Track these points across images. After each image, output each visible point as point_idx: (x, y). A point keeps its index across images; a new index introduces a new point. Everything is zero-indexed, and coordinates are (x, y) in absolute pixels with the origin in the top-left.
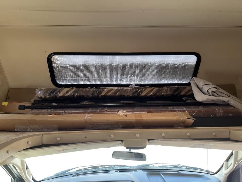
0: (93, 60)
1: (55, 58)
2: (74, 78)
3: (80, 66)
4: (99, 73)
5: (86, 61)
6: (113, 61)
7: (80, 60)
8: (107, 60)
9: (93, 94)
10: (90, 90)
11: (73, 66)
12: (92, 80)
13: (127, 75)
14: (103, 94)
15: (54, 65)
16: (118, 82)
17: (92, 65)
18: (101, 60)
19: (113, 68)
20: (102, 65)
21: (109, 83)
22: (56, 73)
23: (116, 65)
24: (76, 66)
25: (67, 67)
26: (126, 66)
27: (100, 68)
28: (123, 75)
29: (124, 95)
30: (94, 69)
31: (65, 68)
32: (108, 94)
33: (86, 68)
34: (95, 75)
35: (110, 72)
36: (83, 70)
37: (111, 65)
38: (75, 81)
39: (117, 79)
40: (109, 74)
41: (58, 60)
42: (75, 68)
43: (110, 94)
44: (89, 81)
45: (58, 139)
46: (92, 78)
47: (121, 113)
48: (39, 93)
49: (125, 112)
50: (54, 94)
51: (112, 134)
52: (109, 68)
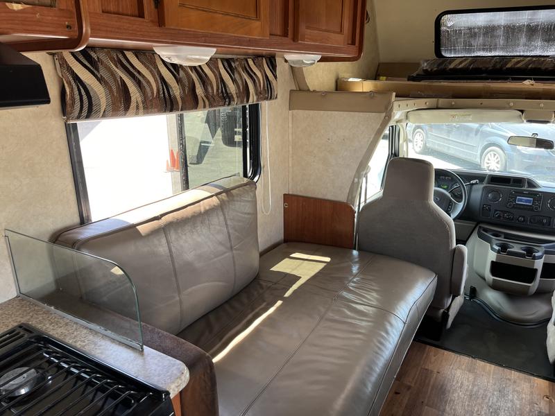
0: (501, 18)
1: (445, 17)
2: (468, 47)
3: (479, 28)
4: (508, 38)
5: (491, 21)
6: (533, 20)
7: (481, 19)
8: (524, 18)
9: (494, 66)
10: (490, 62)
11: (470, 29)
12: (495, 49)
14: (509, 66)
15: (443, 28)
16: (538, 53)
17: (499, 27)
18: (515, 18)
19: (532, 31)
20: (514, 26)
21: (522, 54)
22: (443, 40)
23: (537, 26)
24: (474, 28)
25: (460, 30)
27: (511, 31)
28: (548, 40)
29: (540, 69)
30: (500, 32)
31: (458, 32)
32: (516, 66)
33: (490, 30)
34: (501, 41)
35: (526, 35)
36: (484, 34)
37: (528, 26)
38: (469, 51)
39: (536, 47)
40: (523, 40)
41: (450, 21)
42: (472, 32)
43: (519, 65)
44: (490, 51)
45: (453, 103)
46: (496, 45)
47: (527, 82)
48: (426, 64)
49: (532, 82)
50: (442, 67)
51: (512, 102)
52: (525, 30)
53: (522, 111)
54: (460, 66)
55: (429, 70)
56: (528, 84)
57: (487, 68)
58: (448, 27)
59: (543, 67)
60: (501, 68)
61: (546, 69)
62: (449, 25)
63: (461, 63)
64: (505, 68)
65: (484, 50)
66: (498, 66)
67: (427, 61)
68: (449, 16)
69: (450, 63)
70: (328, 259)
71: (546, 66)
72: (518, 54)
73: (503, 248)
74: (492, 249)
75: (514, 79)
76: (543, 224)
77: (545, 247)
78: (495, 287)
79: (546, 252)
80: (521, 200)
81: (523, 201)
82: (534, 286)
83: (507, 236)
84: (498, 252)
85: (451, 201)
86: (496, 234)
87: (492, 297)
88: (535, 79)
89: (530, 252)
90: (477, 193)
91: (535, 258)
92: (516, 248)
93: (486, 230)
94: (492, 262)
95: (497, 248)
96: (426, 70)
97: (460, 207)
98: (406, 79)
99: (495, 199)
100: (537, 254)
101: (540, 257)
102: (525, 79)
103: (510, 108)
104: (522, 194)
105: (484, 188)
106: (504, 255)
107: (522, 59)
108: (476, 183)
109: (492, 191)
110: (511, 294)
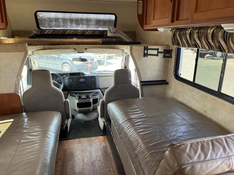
0: (60, 15)
1: (38, 13)
3: (53, 18)
4: (64, 23)
5: (56, 16)
7: (53, 15)
8: (68, 16)
9: (62, 33)
10: (60, 31)
11: (49, 18)
12: (60, 27)
13: (79, 24)
14: (67, 33)
15: (38, 17)
16: (75, 28)
17: (60, 18)
18: (65, 16)
19: (71, 20)
21: (70, 29)
22: (39, 22)
23: (73, 19)
24: (51, 18)
25: (45, 19)
26: (79, 19)
27: (64, 20)
28: (77, 24)
29: (77, 34)
30: (61, 20)
31: (45, 20)
33: (57, 20)
36: (55, 21)
37: (70, 19)
38: (51, 27)
39: (74, 27)
40: (69, 24)
42: (50, 20)
43: (70, 33)
44: (59, 27)
45: (51, 47)
46: (60, 25)
47: (74, 39)
48: (35, 32)
49: (76, 39)
50: (42, 33)
51: (71, 46)
53: (75, 49)
54: (49, 33)
55: (37, 34)
56: (75, 40)
57: (59, 34)
58: (40, 17)
59: (78, 34)
60: (64, 34)
61: (79, 34)
62: (41, 16)
63: (49, 32)
64: (65, 34)
65: (56, 27)
66: (63, 33)
67: (35, 30)
68: (40, 13)
69: (45, 32)
70: (12, 120)
71: (79, 33)
72: (68, 29)
73: (80, 98)
74: (76, 99)
75: (70, 38)
76: (90, 87)
77: (92, 94)
78: (80, 112)
79: (92, 96)
80: (81, 80)
81: (82, 80)
82: (91, 108)
83: (80, 93)
84: (78, 99)
85: (58, 85)
86: (76, 94)
87: (80, 116)
88: (77, 38)
89: (88, 97)
90: (67, 80)
91: (90, 98)
92: (84, 96)
93: (72, 93)
94: (77, 103)
95: (78, 98)
96: (36, 34)
97: (62, 86)
98: (28, 38)
99: (73, 81)
100: (90, 97)
101: (91, 98)
102: (74, 38)
103: (71, 48)
104: (81, 78)
105: (68, 78)
106: (80, 100)
107: (70, 31)
108: (65, 77)
109: (72, 78)
110: (85, 113)
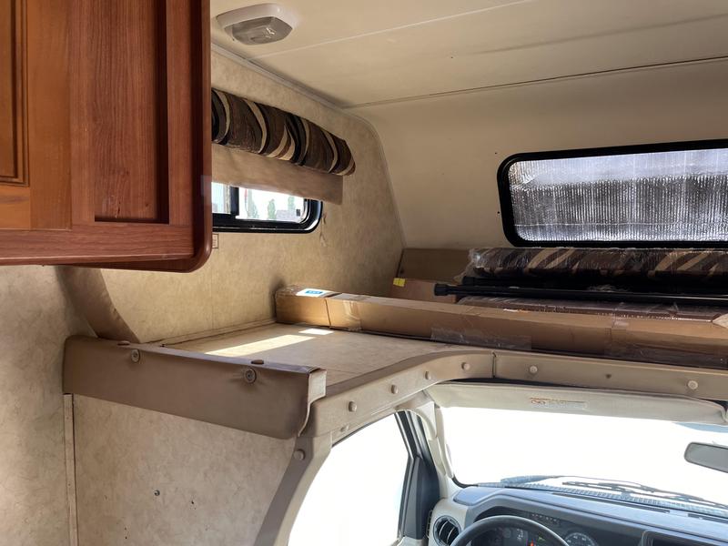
0: (631, 167)
1: (517, 168)
2: (568, 222)
3: (587, 187)
4: (647, 207)
5: (608, 173)
6: (700, 169)
7: (589, 170)
9: (627, 266)
10: (617, 255)
11: (568, 189)
12: (624, 228)
14: (662, 267)
15: (515, 187)
17: (627, 184)
18: (660, 167)
19: (701, 190)
20: (659, 182)
21: (681, 237)
22: (518, 208)
23: (709, 182)
24: (576, 188)
25: (548, 191)
27: (654, 193)
30: (631, 195)
31: (544, 195)
32: (679, 269)
33: (608, 192)
34: (635, 212)
35: (688, 201)
36: (597, 199)
37: (691, 181)
38: (571, 230)
40: (681, 209)
41: (528, 175)
42: (573, 195)
43: (684, 268)
44: (614, 231)
46: (624, 221)
47: (724, 322)
52: (684, 190)
53: (723, 405)
54: (552, 265)
55: (487, 269)
57: (610, 272)
58: (524, 185)
60: (643, 273)
62: (525, 182)
63: (552, 258)
64: (651, 272)
65: (600, 228)
66: (636, 268)
67: (480, 252)
68: (523, 164)
96: (480, 270)
